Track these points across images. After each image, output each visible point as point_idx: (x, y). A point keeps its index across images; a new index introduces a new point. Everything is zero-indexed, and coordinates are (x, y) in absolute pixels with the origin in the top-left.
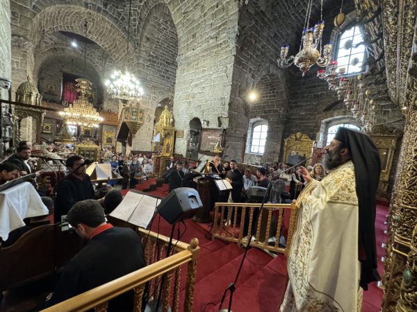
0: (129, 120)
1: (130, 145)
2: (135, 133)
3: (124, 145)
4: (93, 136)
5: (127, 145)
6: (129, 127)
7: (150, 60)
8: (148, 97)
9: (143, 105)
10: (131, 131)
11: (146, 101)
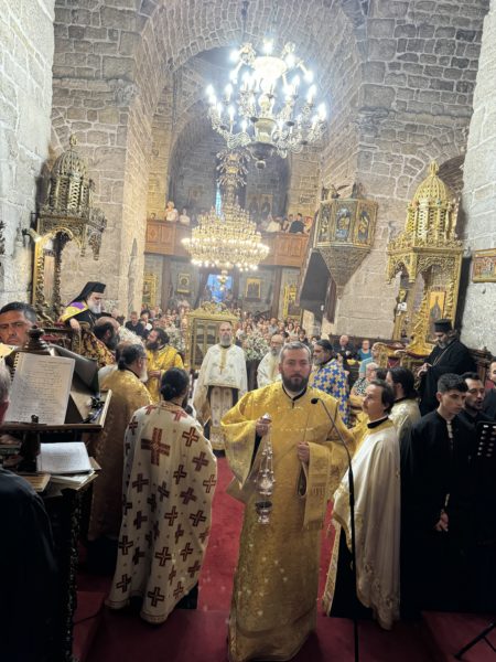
0: (327, 244)
1: (331, 320)
2: (344, 282)
3: (318, 319)
4: (264, 298)
5: (324, 319)
6: (328, 263)
7: (401, 45)
8: (390, 164)
9: (374, 192)
10: (333, 275)
11: (384, 178)
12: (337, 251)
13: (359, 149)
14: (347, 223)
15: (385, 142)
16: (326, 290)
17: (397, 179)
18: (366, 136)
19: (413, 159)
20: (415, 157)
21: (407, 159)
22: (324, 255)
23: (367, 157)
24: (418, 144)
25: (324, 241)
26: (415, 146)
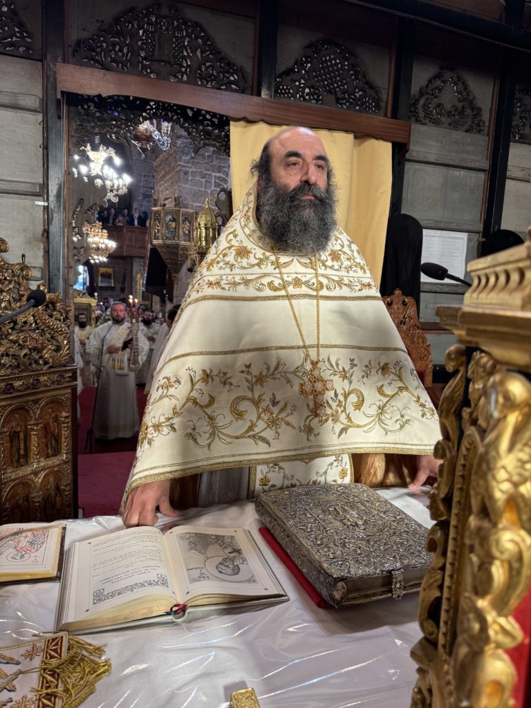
6: (164, 257)
8: (204, 180)
9: (194, 202)
10: (169, 266)
11: (199, 191)
12: (168, 246)
13: (179, 168)
14: (174, 226)
15: (198, 163)
16: (165, 277)
17: (209, 191)
18: (183, 158)
19: (220, 177)
20: (221, 175)
21: (215, 176)
22: (159, 250)
23: (186, 174)
24: (223, 165)
25: (158, 239)
26: (220, 166)
